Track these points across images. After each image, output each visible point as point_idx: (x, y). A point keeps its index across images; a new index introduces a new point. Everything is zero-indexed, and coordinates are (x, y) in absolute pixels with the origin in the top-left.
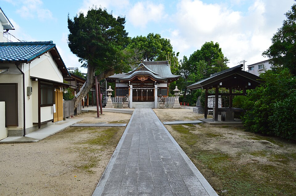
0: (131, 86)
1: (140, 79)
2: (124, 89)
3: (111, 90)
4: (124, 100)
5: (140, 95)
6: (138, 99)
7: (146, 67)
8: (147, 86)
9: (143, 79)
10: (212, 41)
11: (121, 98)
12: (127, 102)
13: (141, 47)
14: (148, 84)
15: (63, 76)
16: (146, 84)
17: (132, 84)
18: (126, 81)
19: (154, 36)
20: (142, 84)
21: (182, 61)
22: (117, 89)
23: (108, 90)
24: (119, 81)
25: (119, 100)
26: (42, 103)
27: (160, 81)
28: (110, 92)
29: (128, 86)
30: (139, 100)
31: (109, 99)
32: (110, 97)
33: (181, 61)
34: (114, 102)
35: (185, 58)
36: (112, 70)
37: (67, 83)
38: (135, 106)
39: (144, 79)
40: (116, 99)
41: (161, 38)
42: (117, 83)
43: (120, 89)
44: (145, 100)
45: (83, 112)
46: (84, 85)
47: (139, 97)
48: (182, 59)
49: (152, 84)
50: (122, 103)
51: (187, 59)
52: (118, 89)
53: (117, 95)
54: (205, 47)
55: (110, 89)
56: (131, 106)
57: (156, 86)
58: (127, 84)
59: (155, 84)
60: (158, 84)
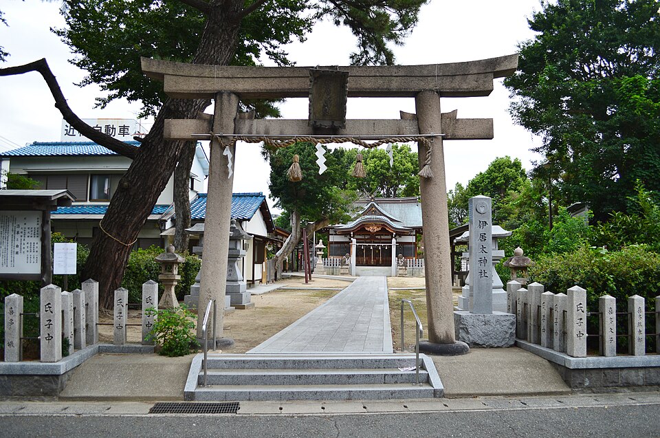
0: (354, 241)
1: (368, 229)
2: (343, 245)
3: (323, 246)
4: (343, 263)
5: (368, 255)
6: (367, 261)
7: (379, 208)
8: (380, 241)
9: (373, 229)
10: (508, 156)
11: (338, 259)
12: (348, 265)
13: (375, 169)
14: (383, 237)
15: (267, 229)
16: (379, 237)
17: (356, 237)
18: (346, 233)
19: (399, 148)
20: (372, 237)
21: (454, 191)
22: (331, 245)
23: (318, 246)
24: (335, 232)
25: (335, 263)
26: (256, 260)
27: (400, 233)
28: (320, 249)
29: (350, 239)
30: (368, 264)
31: (320, 261)
32: (320, 257)
33: (451, 191)
34: (326, 265)
35: (459, 186)
36: (326, 220)
37: (274, 238)
38: (360, 273)
39: (376, 229)
40: (329, 261)
41: (411, 152)
42: (332, 235)
43: (336, 245)
44: (377, 264)
45: (284, 278)
46: (288, 240)
47: (367, 258)
48: (453, 188)
49: (389, 237)
50: (340, 267)
51: (462, 188)
52: (334, 245)
53: (331, 255)
54: (495, 167)
55: (321, 245)
56: (354, 272)
57: (394, 240)
58: (348, 236)
59: (392, 237)
60: (397, 237)
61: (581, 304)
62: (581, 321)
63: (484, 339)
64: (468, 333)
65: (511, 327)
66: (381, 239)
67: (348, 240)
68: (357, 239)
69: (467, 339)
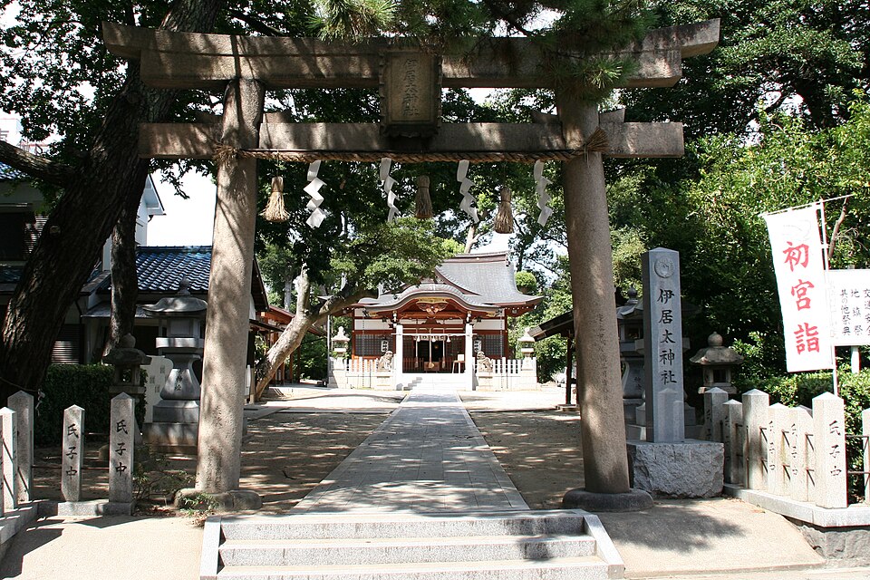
0: (399, 329)
3: (345, 338)
4: (380, 368)
8: (445, 329)
12: (389, 371)
14: (447, 322)
15: (256, 307)
16: (441, 322)
17: (402, 321)
18: (385, 315)
20: (431, 322)
22: (360, 336)
23: (336, 338)
24: (365, 313)
27: (479, 315)
28: (340, 343)
29: (392, 326)
30: (422, 370)
31: (339, 365)
32: (340, 358)
38: (410, 385)
40: (356, 364)
42: (361, 318)
43: (367, 337)
47: (420, 359)
49: (460, 322)
50: (376, 374)
52: (364, 337)
53: (359, 354)
55: (341, 337)
57: (469, 328)
58: (388, 321)
59: (465, 322)
60: (474, 321)
61: (835, 422)
62: (837, 449)
63: (673, 484)
64: (647, 474)
65: (716, 463)
66: (444, 326)
67: (388, 328)
68: (404, 326)
69: (646, 485)
